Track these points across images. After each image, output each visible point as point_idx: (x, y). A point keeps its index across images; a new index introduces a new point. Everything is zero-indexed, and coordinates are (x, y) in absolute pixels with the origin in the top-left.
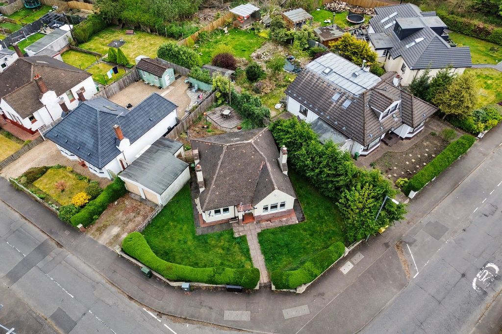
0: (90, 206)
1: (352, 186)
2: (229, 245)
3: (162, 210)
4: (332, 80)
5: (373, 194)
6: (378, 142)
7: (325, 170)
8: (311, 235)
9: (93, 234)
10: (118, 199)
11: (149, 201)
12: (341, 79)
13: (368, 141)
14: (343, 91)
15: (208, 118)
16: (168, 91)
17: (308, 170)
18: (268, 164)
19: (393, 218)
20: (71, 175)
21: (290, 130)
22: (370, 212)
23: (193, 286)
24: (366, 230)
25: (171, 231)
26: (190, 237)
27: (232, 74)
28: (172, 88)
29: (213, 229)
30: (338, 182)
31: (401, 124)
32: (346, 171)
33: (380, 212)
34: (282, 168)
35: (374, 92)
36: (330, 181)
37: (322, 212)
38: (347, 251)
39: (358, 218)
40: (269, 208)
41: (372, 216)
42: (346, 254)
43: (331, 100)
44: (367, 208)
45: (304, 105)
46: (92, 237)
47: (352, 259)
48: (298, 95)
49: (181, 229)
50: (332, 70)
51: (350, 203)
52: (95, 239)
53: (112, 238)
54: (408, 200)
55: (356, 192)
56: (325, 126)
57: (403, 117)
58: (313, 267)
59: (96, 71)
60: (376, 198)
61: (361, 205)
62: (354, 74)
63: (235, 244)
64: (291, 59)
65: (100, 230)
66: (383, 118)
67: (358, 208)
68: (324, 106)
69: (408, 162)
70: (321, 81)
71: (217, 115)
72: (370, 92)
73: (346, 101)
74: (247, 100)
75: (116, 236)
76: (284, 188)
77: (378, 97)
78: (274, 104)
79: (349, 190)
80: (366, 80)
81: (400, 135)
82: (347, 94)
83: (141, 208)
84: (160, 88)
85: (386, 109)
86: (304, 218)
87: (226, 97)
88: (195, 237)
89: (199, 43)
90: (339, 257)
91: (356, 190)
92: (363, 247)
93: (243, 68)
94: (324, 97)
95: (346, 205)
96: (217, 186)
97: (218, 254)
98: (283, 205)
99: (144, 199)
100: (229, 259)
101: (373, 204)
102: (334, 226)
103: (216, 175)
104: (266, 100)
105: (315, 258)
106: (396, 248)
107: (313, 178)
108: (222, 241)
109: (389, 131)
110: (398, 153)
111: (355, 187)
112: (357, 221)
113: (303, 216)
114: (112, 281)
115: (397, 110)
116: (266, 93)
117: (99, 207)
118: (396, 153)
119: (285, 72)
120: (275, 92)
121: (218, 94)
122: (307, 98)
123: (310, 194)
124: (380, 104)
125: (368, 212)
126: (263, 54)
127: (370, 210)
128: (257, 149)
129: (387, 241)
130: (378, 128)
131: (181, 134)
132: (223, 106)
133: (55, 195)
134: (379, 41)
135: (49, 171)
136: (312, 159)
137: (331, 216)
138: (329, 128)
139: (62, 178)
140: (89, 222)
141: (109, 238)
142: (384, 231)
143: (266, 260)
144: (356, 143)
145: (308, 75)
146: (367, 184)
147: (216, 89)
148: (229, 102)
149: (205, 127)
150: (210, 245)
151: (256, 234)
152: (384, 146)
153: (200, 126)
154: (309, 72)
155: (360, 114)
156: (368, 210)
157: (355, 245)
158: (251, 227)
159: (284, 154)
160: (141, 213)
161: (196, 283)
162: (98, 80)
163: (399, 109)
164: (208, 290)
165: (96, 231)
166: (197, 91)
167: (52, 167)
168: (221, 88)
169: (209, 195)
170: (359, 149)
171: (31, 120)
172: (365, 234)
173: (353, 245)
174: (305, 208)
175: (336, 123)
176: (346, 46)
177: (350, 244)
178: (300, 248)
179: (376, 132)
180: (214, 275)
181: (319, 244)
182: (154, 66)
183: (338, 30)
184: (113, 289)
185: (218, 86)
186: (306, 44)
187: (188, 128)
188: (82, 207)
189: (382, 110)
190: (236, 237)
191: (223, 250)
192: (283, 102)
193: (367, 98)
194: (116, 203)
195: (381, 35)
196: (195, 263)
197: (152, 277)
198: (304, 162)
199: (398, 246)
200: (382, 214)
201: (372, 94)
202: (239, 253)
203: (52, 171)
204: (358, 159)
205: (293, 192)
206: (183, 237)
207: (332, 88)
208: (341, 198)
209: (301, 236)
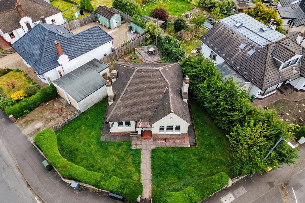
0: (23, 101)
1: (245, 122)
2: (125, 155)
3: (80, 115)
4: (241, 32)
5: (265, 133)
6: (275, 90)
7: (222, 103)
8: (199, 160)
9: (21, 125)
10: (50, 100)
11: (73, 106)
12: (249, 32)
13: (266, 86)
14: (249, 41)
15: (137, 53)
16: (114, 31)
17: (206, 102)
18: (170, 90)
19: (283, 160)
20: (23, 78)
21: (197, 65)
22: (260, 150)
23: (83, 186)
24: (252, 167)
25: (81, 134)
26: (94, 141)
27: (163, 24)
28: (117, 29)
29: (115, 138)
30: (232, 116)
31: (299, 76)
32: (242, 107)
33: (271, 152)
34: (183, 95)
35: (278, 45)
36: (224, 114)
37: (213, 141)
38: (231, 182)
39: (246, 153)
40: (165, 129)
41: (261, 154)
42: (229, 186)
43: (238, 48)
44: (257, 146)
45: (214, 50)
46: (19, 126)
47: (235, 192)
48: (211, 42)
49: (90, 133)
50: (242, 24)
51: (240, 137)
52: (21, 129)
53: (34, 130)
54: (298, 145)
55: (248, 128)
56: (229, 69)
57: (302, 71)
58: (194, 192)
59: (70, 12)
60: (268, 138)
61: (251, 142)
62: (262, 29)
63: (130, 155)
64: (211, 20)
65: (27, 123)
66: (283, 68)
67: (247, 144)
68: (231, 53)
69: (301, 110)
70: (232, 32)
71: (145, 51)
72: (274, 45)
73: (251, 50)
74: (169, 42)
75: (37, 129)
76: (180, 113)
77: (281, 50)
78: (191, 50)
79: (242, 125)
80: (271, 35)
81: (296, 87)
82: (253, 44)
83: (65, 111)
84: (109, 28)
85: (288, 60)
86: (196, 143)
87: (154, 39)
88: (98, 142)
89: (146, 3)
90: (222, 188)
91: (248, 126)
92: (247, 182)
93: (173, 22)
94: (232, 46)
95: (236, 138)
96: (123, 102)
97: (113, 161)
98: (178, 128)
99: (69, 105)
100: (121, 167)
101: (264, 143)
102: (222, 155)
103: (124, 92)
104: (185, 46)
105: (197, 184)
106: (280, 189)
107: (210, 109)
108: (120, 150)
109: (286, 81)
110: (291, 101)
111: (248, 123)
112: (245, 157)
113: (196, 141)
114: (20, 167)
115: (296, 64)
116: (186, 41)
117: (30, 104)
118: (290, 101)
119: (205, 28)
120: (194, 41)
121: (148, 36)
122: (217, 45)
123: (206, 123)
124: (282, 55)
125: (257, 150)
126: (190, 14)
127: (260, 148)
128: (164, 76)
129: (271, 181)
130: (277, 76)
131: (114, 61)
132: (151, 45)
133: (6, 90)
134: (285, 12)
135: (11, 72)
136: (212, 92)
137: (221, 146)
138: (232, 71)
139: (17, 79)
140: (20, 114)
141: (31, 130)
142: (270, 171)
143: (153, 175)
144: (254, 86)
145: (221, 27)
146: (261, 122)
147: (147, 32)
148: (156, 43)
149: (133, 58)
150: (109, 151)
151: (150, 150)
152: (279, 94)
153: (130, 57)
154: (222, 24)
155: (262, 62)
156: (258, 148)
157: (240, 179)
158: (148, 143)
159: (186, 83)
160: (63, 114)
161: (85, 184)
162: (69, 18)
163: (299, 63)
164: (94, 193)
165: (24, 123)
166: (134, 33)
167: (13, 70)
168: (151, 31)
169: (114, 109)
170: (256, 92)
171: (11, 36)
172: (251, 171)
173: (237, 178)
174: (199, 135)
175: (239, 67)
176: (258, 12)
177: (234, 177)
178: (186, 171)
179: (275, 80)
180: (101, 181)
181: (205, 170)
182: (107, 11)
183: (253, 3)
184: (18, 174)
185: (149, 30)
186: (225, 10)
187: (120, 58)
188: (18, 101)
189: (283, 61)
190: (133, 149)
191: (119, 158)
192: (198, 49)
193: (271, 49)
194: (47, 103)
195: (288, 9)
196: (91, 166)
197: (52, 171)
198: (204, 94)
199: (282, 188)
200: (272, 155)
201: (276, 46)
202: (131, 164)
203: (12, 73)
204: (254, 101)
205: (188, 118)
206: (89, 140)
207: (240, 38)
208: (233, 132)
209: (190, 160)
